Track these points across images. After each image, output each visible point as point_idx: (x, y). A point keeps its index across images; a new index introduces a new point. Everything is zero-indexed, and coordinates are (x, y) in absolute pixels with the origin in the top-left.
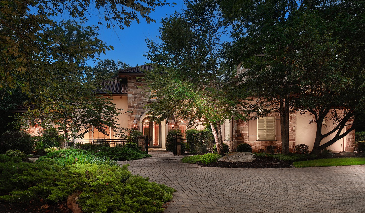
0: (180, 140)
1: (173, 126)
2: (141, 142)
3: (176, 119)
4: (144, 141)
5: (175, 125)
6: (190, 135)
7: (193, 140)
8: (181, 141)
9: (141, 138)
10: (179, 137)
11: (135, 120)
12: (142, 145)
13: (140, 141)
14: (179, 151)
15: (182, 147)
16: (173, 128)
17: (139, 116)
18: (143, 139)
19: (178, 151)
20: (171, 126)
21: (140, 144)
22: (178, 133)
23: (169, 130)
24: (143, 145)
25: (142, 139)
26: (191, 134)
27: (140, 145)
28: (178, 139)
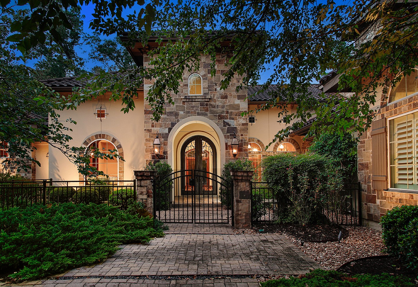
0: (247, 184)
1: (235, 151)
2: (144, 190)
3: (241, 137)
4: (151, 187)
5: (240, 150)
6: (276, 171)
7: (285, 184)
8: (252, 188)
9: (144, 178)
10: (245, 174)
11: (157, 138)
12: (145, 197)
13: (141, 186)
14: (245, 216)
15: (253, 204)
16: (235, 155)
17: (167, 131)
18: (148, 182)
19: (244, 218)
20: (231, 151)
21: (142, 193)
22: (244, 166)
23: (227, 160)
24: (148, 196)
25: (145, 182)
26: (278, 167)
27: (140, 197)
28: (242, 181)
